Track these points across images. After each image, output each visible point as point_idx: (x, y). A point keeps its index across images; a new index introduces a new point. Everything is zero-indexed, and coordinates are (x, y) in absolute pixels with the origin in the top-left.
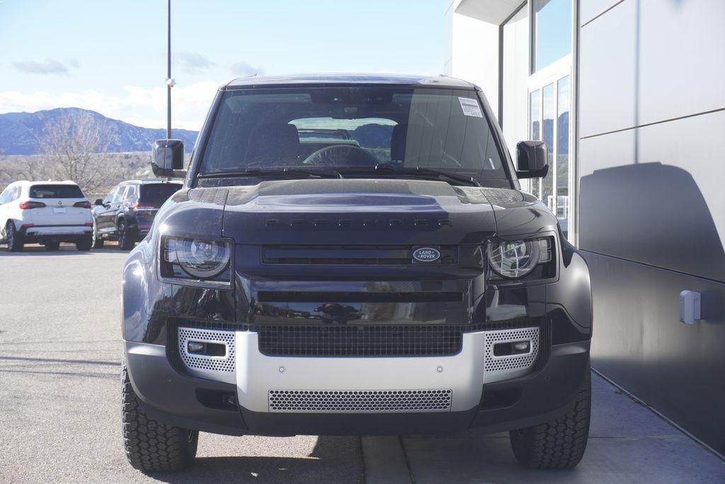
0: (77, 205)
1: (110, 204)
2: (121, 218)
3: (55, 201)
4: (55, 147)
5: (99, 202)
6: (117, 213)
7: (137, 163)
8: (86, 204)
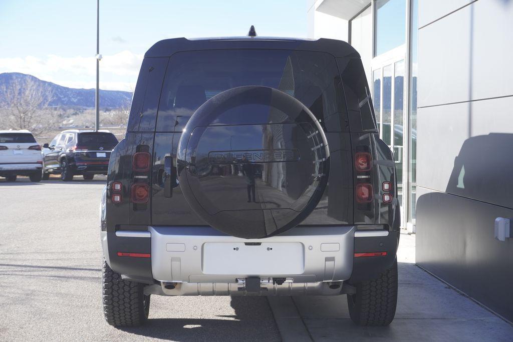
0: (31, 148)
1: (55, 147)
2: (63, 158)
3: (15, 145)
4: (8, 104)
5: (46, 146)
6: (60, 154)
7: (64, 114)
8: (37, 147)
